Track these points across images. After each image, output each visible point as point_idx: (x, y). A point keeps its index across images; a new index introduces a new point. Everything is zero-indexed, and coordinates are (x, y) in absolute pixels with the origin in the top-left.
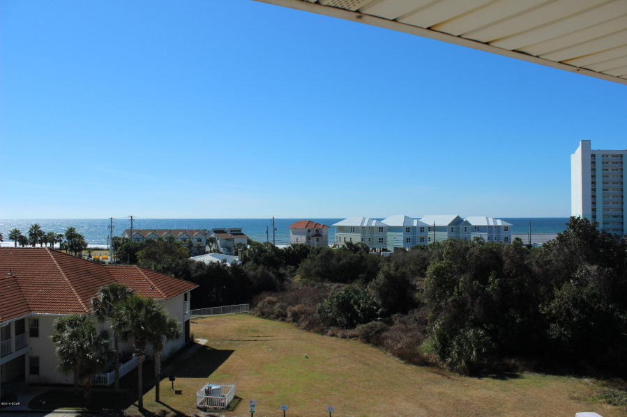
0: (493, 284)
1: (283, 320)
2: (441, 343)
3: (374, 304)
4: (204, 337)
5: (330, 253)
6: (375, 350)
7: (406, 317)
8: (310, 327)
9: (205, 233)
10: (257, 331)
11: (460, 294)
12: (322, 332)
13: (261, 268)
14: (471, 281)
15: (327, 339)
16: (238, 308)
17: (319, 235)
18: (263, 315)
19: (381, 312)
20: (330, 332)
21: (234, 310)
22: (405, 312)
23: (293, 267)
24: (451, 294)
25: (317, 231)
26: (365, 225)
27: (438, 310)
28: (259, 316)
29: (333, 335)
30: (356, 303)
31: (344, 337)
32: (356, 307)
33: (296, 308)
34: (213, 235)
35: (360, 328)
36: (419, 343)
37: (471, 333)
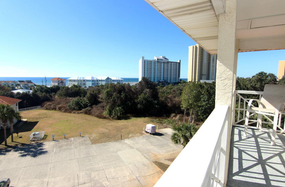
0: (123, 95)
1: (55, 110)
2: (110, 112)
3: (87, 102)
4: (25, 118)
5: (68, 88)
6: (89, 116)
7: (97, 106)
8: (66, 111)
9: (14, 82)
10: (46, 114)
11: (114, 98)
12: (70, 112)
13: (44, 93)
14: (117, 94)
15: (72, 114)
16: (36, 108)
17: (63, 83)
18: (47, 109)
19: (89, 105)
20: (73, 112)
21: (35, 108)
22: (96, 104)
23: (54, 93)
24: (111, 98)
25: (62, 81)
26: (79, 79)
27: (108, 102)
28: (45, 110)
29: (74, 113)
30: (81, 102)
31: (78, 113)
32: (81, 104)
33: (60, 106)
34: (19, 83)
35: (83, 110)
36: (102, 112)
37: (118, 108)
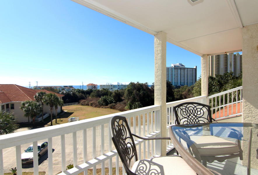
0: (141, 92)
1: (88, 106)
2: (130, 106)
3: (112, 100)
4: (66, 110)
5: (99, 91)
6: (114, 110)
7: (120, 103)
8: (96, 106)
9: (61, 87)
10: (81, 108)
11: (134, 95)
12: (99, 107)
13: (80, 94)
14: (136, 92)
15: (101, 109)
16: (75, 104)
17: (95, 87)
18: (82, 105)
19: (114, 102)
20: (101, 107)
23: (88, 95)
24: (132, 95)
25: (94, 86)
26: (107, 84)
27: (129, 99)
28: (81, 105)
29: (102, 108)
30: (108, 99)
31: (105, 108)
32: (108, 100)
33: (92, 102)
34: (64, 88)
35: (109, 105)
36: (124, 107)
37: (137, 103)
